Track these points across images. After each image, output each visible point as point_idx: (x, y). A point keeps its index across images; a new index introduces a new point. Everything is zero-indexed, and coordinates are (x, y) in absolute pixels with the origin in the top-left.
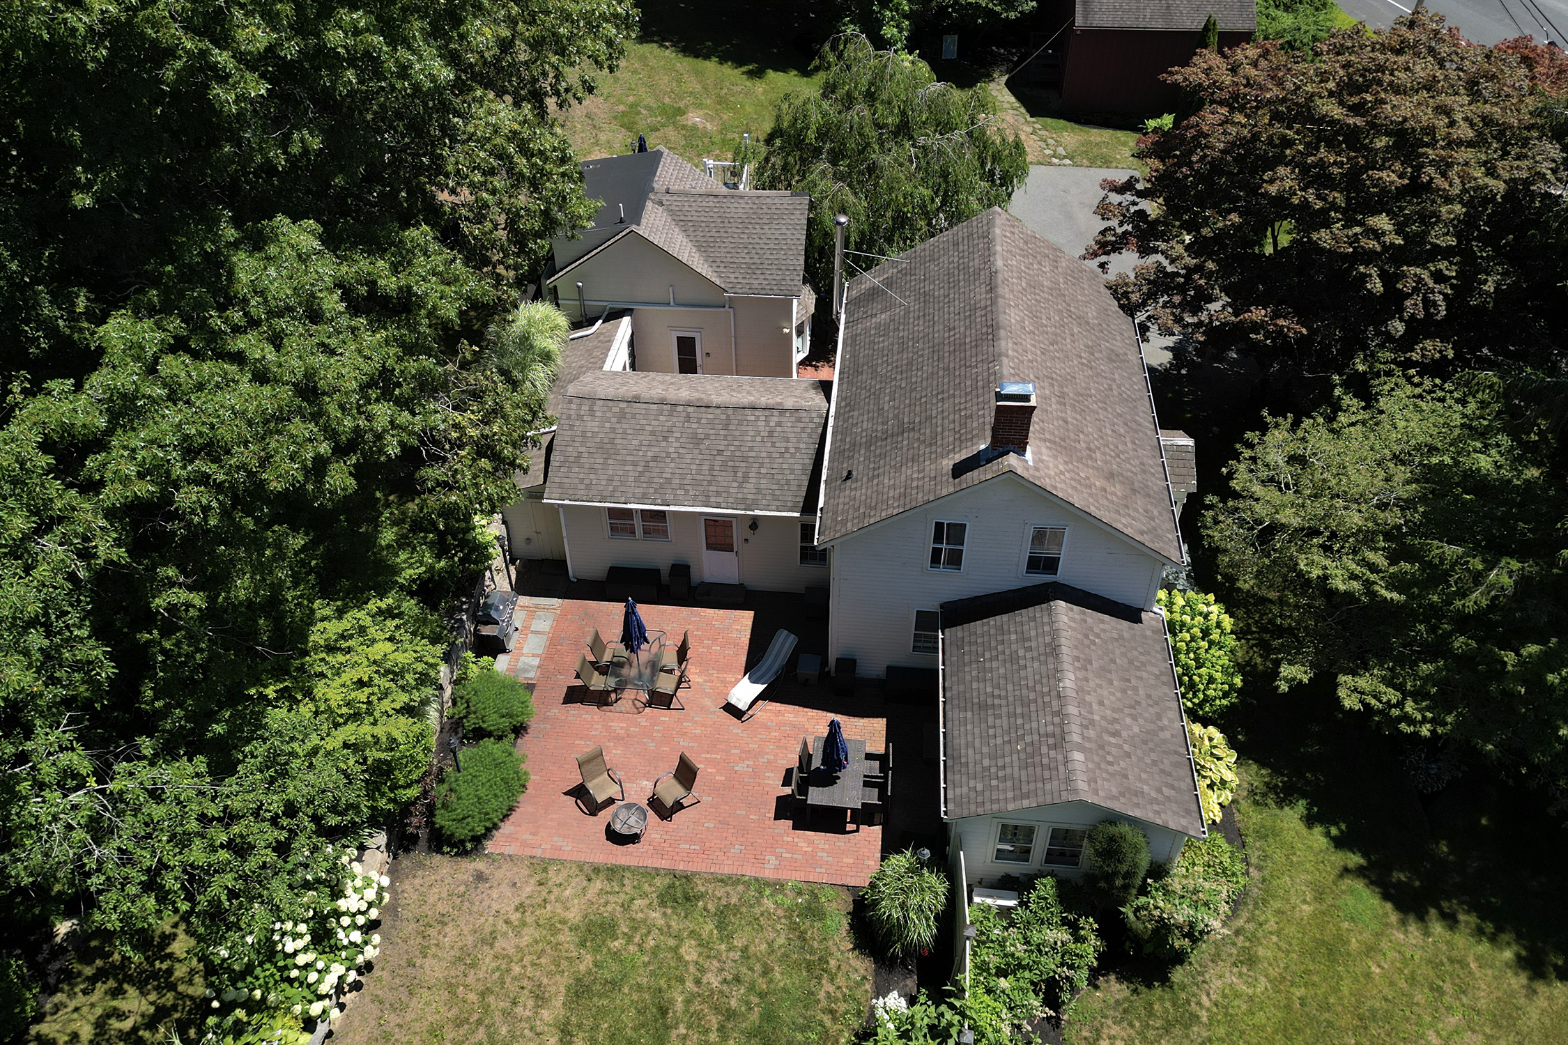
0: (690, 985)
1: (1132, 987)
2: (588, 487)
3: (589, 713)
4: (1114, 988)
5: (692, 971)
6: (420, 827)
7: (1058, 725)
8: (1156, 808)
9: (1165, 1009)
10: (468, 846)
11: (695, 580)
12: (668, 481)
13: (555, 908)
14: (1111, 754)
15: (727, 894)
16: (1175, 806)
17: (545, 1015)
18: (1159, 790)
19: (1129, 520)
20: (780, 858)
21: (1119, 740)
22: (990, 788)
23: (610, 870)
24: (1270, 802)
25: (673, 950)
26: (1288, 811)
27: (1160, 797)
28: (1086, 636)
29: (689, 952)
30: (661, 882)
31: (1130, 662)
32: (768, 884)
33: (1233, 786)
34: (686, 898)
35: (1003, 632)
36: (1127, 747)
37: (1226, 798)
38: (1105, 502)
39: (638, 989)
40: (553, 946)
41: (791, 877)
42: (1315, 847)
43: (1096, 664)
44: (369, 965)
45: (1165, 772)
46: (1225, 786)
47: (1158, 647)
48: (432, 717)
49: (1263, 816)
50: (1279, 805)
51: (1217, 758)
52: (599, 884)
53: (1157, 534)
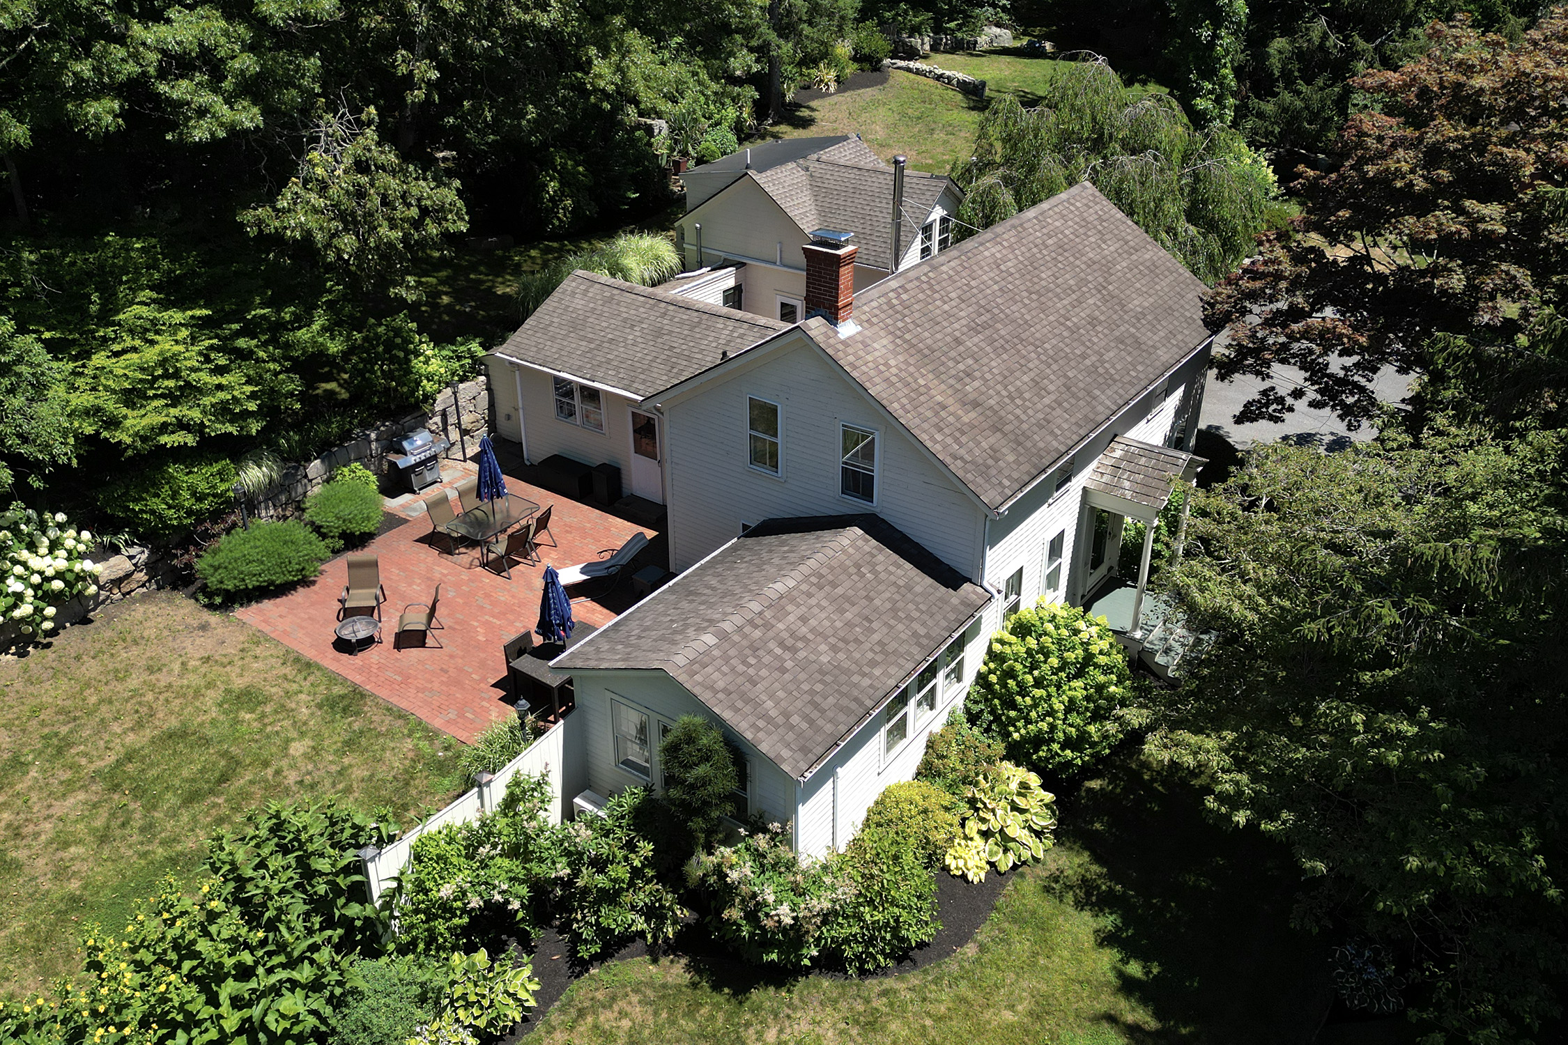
0: (270, 771)
1: (697, 978)
3: (429, 555)
4: (675, 971)
5: (284, 763)
6: (189, 566)
7: (725, 614)
8: (761, 723)
9: (712, 1018)
10: (218, 600)
11: (626, 490)
12: (609, 362)
13: (233, 671)
14: (759, 659)
15: (383, 722)
16: (790, 736)
17: (131, 738)
18: (787, 715)
19: (949, 440)
20: (461, 715)
21: (787, 655)
22: (610, 650)
23: (308, 665)
24: (1069, 897)
25: (288, 741)
26: (1086, 915)
27: (781, 720)
28: (858, 566)
29: (298, 748)
30: (337, 690)
31: (894, 610)
32: (426, 729)
33: (1026, 855)
34: (344, 710)
35: (783, 544)
36: (789, 664)
37: (1006, 862)
38: (929, 414)
39: (224, 754)
40: (198, 694)
41: (452, 733)
42: (1088, 965)
43: (840, 591)
44: (49, 645)
45: (816, 706)
46: (1006, 841)
47: (952, 616)
48: (254, 475)
49: (1046, 906)
50: (1080, 905)
51: (1015, 808)
52: (288, 670)
53: (983, 471)
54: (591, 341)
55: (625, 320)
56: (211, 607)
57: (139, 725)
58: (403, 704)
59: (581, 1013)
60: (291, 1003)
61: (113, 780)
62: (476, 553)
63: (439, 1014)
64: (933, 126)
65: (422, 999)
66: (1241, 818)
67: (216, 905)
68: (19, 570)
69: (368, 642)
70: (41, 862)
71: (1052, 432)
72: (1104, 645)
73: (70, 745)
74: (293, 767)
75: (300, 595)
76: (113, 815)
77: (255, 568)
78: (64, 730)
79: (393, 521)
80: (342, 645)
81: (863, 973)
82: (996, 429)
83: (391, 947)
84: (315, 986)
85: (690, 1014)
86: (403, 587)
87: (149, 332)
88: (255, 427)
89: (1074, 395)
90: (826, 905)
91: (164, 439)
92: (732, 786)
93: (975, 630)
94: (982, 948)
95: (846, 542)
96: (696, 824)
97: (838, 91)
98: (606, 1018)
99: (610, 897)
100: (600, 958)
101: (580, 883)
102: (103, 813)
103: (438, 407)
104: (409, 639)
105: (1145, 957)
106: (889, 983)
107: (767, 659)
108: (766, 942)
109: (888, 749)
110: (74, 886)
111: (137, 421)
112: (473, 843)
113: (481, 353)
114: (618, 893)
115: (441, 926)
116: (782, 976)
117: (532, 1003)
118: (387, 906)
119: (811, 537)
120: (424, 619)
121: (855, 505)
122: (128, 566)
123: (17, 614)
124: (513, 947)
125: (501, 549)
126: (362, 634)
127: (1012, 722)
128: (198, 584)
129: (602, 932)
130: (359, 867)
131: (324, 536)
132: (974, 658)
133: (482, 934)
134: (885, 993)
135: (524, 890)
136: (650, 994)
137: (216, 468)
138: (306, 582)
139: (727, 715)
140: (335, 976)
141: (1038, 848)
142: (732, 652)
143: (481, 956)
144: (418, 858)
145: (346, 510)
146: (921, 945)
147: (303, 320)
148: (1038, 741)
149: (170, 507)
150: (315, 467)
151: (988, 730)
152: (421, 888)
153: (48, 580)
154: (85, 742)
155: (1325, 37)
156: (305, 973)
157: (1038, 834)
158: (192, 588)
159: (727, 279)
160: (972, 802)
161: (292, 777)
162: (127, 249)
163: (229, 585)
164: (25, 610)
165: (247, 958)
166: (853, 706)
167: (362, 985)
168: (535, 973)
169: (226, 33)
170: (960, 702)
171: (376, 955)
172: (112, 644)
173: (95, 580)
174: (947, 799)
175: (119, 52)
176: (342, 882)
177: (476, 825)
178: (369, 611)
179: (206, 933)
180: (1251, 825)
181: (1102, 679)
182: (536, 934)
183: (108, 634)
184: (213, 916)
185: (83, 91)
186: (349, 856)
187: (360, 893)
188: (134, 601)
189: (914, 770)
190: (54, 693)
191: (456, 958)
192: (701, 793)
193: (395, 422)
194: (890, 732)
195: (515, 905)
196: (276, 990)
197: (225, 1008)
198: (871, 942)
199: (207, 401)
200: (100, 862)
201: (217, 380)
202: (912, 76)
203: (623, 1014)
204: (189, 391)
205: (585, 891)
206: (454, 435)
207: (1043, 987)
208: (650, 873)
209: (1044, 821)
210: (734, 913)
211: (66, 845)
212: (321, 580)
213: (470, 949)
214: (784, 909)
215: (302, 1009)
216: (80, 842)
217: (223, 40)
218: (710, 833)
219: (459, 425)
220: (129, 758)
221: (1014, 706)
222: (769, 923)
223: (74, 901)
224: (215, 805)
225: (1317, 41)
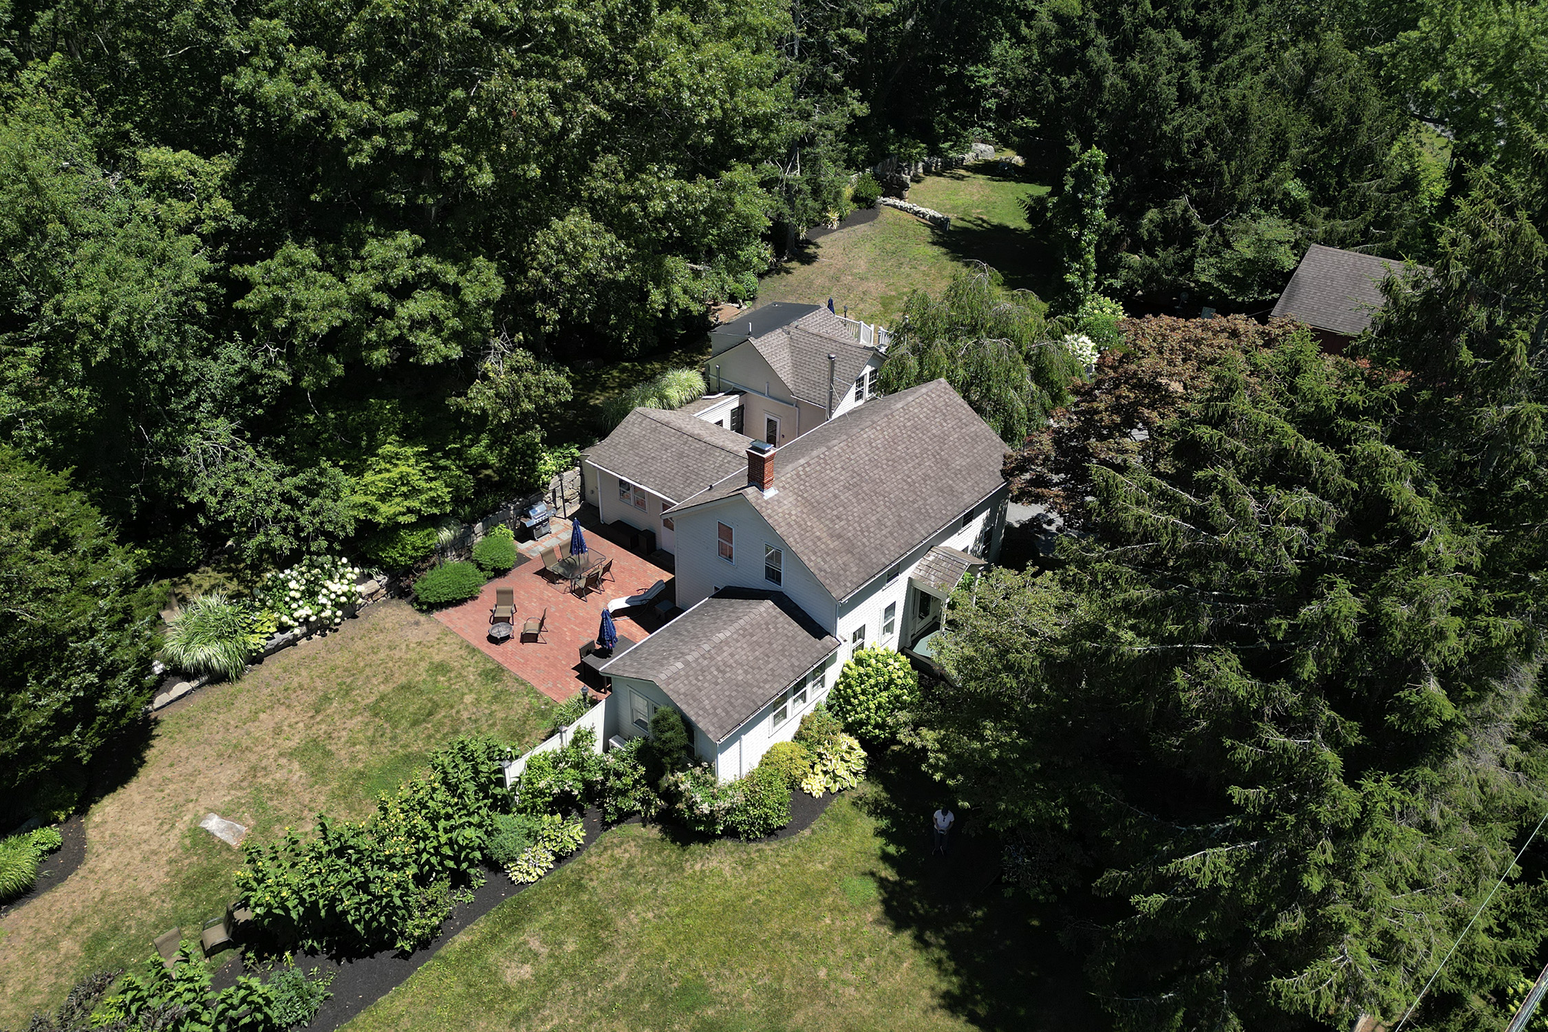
0: (454, 711)
1: (664, 836)
2: (611, 461)
3: (541, 583)
4: (654, 832)
5: (461, 707)
6: (409, 586)
7: (691, 650)
8: (701, 712)
9: (669, 856)
10: (425, 607)
11: (658, 547)
12: (651, 472)
13: (434, 651)
14: (705, 677)
15: (513, 687)
16: (715, 720)
17: (382, 687)
18: (715, 708)
19: (819, 560)
20: (555, 685)
21: (720, 675)
22: (631, 665)
23: (474, 650)
24: (866, 809)
25: (463, 694)
26: (873, 819)
27: (711, 711)
28: (767, 624)
29: (468, 699)
30: (490, 666)
31: (783, 650)
32: (536, 692)
33: (846, 784)
34: (493, 678)
35: (731, 606)
36: (720, 680)
37: (835, 788)
38: (810, 544)
39: (430, 700)
40: (415, 664)
41: (550, 695)
42: (867, 845)
43: (754, 638)
44: (336, 630)
45: (731, 704)
46: (835, 778)
47: (815, 655)
48: (445, 535)
49: (851, 812)
50: (870, 813)
51: (842, 759)
52: (463, 652)
53: (836, 578)
54: (641, 457)
55: (662, 445)
56: (421, 611)
57: (386, 681)
58: (524, 677)
59: (606, 849)
60: (470, 832)
61: (375, 710)
62: (568, 583)
63: (536, 844)
64: (902, 260)
65: (529, 836)
66: (937, 777)
67: (436, 785)
68: (324, 591)
69: (507, 638)
70: (343, 752)
71: (883, 553)
72: (901, 674)
73: (352, 689)
74: (466, 709)
75: (469, 606)
76: (376, 730)
77: (446, 591)
78: (349, 681)
79: (522, 559)
80: (492, 639)
81: (748, 839)
82: (849, 551)
83: (514, 809)
84: (480, 826)
85: (659, 853)
86: (526, 603)
87: (391, 459)
88: (448, 509)
89: (902, 528)
90: (728, 805)
91: (401, 519)
92: (686, 742)
93: (833, 660)
94: (813, 832)
95: (762, 609)
96: (666, 760)
97: (839, 228)
98: (617, 852)
99: (623, 793)
100: (618, 822)
101: (608, 784)
102: (371, 727)
103: (551, 488)
104: (528, 638)
105: (898, 844)
106: (761, 846)
107: (709, 677)
108: (699, 821)
109: (775, 724)
110: (360, 766)
111: (386, 510)
112: (556, 762)
113: (577, 454)
114: (627, 790)
115: (539, 801)
116: (707, 838)
117: (581, 842)
118: (513, 790)
119: (746, 602)
120: (537, 628)
121: (771, 586)
122: (377, 586)
123: (323, 615)
124: (574, 813)
125: (582, 583)
126: (503, 634)
127: (848, 712)
128: (413, 595)
129: (619, 810)
130: (501, 771)
131: (482, 570)
132: (832, 675)
133: (559, 806)
134: (758, 851)
135: (580, 785)
136: (641, 842)
137: (426, 532)
138: (473, 598)
139: (684, 707)
140: (489, 822)
141: (854, 782)
142: (691, 673)
143: (558, 817)
144: (529, 767)
145: (497, 555)
146: (780, 828)
147: (474, 442)
148: (861, 723)
149: (401, 555)
150: (479, 527)
151: (837, 715)
152: (530, 782)
153: (338, 596)
154: (359, 688)
155: (1186, 210)
156: (475, 819)
157: (855, 774)
158: (410, 598)
159: (734, 402)
160: (820, 755)
161: (465, 715)
162: (382, 407)
163: (432, 600)
164: (328, 613)
165: (450, 810)
166: (751, 704)
167: (501, 827)
168: (584, 827)
169: (444, 307)
170: (824, 698)
171: (508, 813)
172: (369, 631)
173: (360, 594)
174: (805, 752)
175: (389, 324)
176: (493, 777)
177: (559, 751)
178: (506, 620)
179: (432, 798)
180: (943, 781)
181: (898, 692)
182: (588, 806)
183: (367, 625)
184: (434, 790)
185: (373, 346)
186: (495, 767)
187: (501, 783)
188: (379, 605)
189: (792, 735)
190: (342, 659)
191: (546, 817)
192: (669, 745)
193: (525, 498)
194: (775, 717)
195: (576, 792)
196: (462, 826)
197: (441, 833)
198: (752, 824)
199: (424, 497)
200: (372, 754)
201: (428, 486)
202: (897, 212)
203: (626, 851)
204: (415, 492)
205: (611, 788)
206: (559, 503)
207: (841, 854)
208: (644, 782)
209: (860, 766)
210: (680, 806)
211: (354, 744)
212: (481, 596)
213: (553, 813)
214: (706, 805)
215: (474, 836)
216: (361, 743)
217: (443, 310)
218: (673, 765)
219: (562, 497)
220: (382, 698)
221: (851, 704)
222: (697, 812)
223: (361, 774)
224: (426, 728)
225: (1179, 212)
